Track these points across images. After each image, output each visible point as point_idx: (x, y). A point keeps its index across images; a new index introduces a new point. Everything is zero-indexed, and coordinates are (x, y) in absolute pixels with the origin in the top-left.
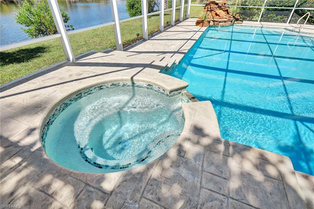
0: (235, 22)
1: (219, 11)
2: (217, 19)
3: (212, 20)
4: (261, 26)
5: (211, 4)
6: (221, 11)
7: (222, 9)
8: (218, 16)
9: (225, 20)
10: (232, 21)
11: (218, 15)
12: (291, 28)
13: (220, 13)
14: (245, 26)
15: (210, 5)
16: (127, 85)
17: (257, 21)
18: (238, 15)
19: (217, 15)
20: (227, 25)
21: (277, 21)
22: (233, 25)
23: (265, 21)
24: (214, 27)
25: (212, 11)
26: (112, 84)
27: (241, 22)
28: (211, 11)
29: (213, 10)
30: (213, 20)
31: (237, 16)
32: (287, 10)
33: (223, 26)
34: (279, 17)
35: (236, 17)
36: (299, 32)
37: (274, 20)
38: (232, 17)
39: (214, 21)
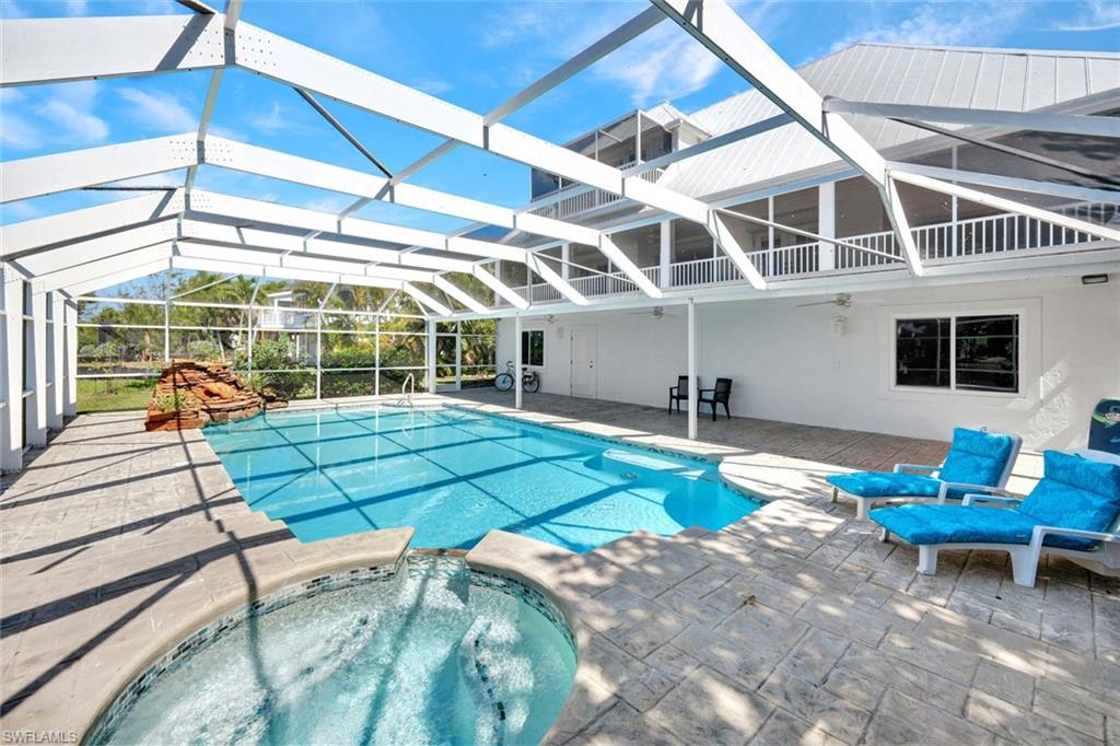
0: (268, 406)
1: (214, 387)
2: (214, 403)
3: (202, 410)
4: (334, 406)
5: (183, 371)
6: (219, 384)
7: (221, 380)
8: (216, 398)
9: (242, 403)
10: (259, 406)
11: (217, 395)
12: (396, 402)
13: (220, 389)
14: (297, 411)
15: (181, 373)
16: (231, 625)
17: (315, 397)
18: (269, 390)
19: (209, 393)
20: (251, 415)
21: (354, 393)
22: (263, 413)
23: (330, 396)
24: (213, 425)
25: (193, 388)
26: (179, 648)
27: (283, 404)
28: (189, 387)
29: (195, 385)
30: (205, 407)
31: (269, 392)
32: (366, 372)
33: (238, 421)
34: (356, 385)
35: (265, 394)
36: (411, 407)
37: (350, 392)
38: (255, 395)
39: (209, 411)
